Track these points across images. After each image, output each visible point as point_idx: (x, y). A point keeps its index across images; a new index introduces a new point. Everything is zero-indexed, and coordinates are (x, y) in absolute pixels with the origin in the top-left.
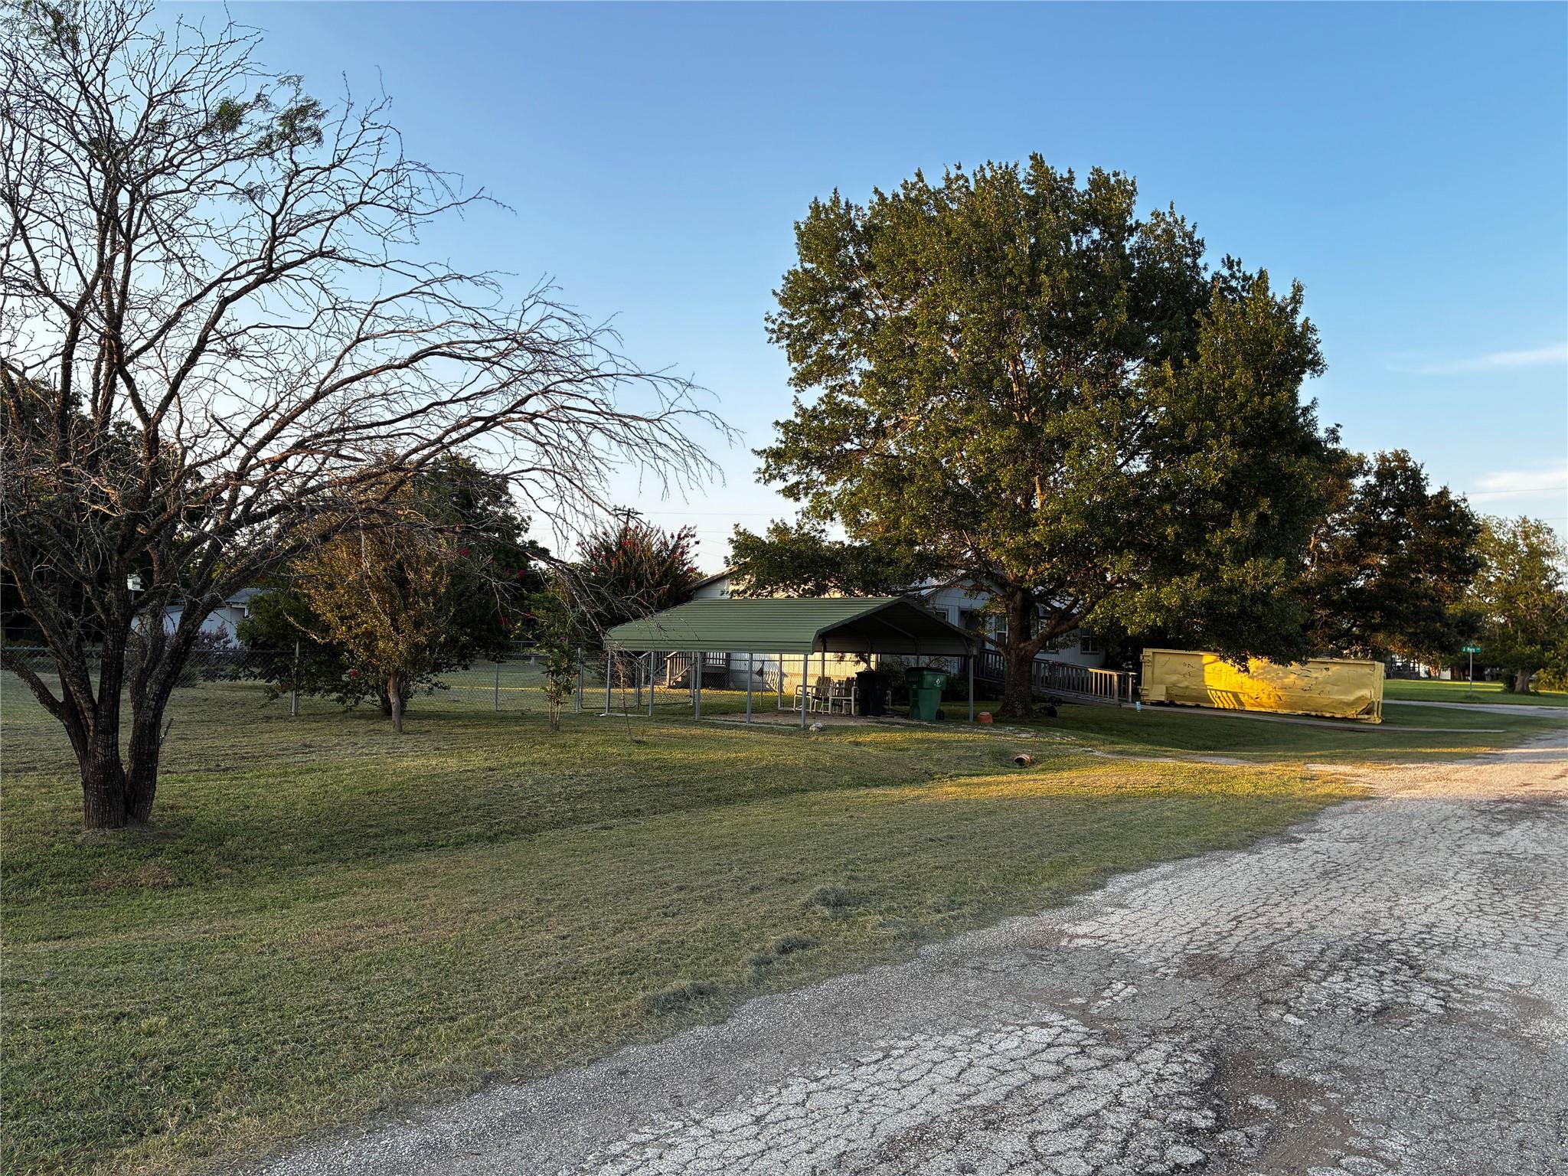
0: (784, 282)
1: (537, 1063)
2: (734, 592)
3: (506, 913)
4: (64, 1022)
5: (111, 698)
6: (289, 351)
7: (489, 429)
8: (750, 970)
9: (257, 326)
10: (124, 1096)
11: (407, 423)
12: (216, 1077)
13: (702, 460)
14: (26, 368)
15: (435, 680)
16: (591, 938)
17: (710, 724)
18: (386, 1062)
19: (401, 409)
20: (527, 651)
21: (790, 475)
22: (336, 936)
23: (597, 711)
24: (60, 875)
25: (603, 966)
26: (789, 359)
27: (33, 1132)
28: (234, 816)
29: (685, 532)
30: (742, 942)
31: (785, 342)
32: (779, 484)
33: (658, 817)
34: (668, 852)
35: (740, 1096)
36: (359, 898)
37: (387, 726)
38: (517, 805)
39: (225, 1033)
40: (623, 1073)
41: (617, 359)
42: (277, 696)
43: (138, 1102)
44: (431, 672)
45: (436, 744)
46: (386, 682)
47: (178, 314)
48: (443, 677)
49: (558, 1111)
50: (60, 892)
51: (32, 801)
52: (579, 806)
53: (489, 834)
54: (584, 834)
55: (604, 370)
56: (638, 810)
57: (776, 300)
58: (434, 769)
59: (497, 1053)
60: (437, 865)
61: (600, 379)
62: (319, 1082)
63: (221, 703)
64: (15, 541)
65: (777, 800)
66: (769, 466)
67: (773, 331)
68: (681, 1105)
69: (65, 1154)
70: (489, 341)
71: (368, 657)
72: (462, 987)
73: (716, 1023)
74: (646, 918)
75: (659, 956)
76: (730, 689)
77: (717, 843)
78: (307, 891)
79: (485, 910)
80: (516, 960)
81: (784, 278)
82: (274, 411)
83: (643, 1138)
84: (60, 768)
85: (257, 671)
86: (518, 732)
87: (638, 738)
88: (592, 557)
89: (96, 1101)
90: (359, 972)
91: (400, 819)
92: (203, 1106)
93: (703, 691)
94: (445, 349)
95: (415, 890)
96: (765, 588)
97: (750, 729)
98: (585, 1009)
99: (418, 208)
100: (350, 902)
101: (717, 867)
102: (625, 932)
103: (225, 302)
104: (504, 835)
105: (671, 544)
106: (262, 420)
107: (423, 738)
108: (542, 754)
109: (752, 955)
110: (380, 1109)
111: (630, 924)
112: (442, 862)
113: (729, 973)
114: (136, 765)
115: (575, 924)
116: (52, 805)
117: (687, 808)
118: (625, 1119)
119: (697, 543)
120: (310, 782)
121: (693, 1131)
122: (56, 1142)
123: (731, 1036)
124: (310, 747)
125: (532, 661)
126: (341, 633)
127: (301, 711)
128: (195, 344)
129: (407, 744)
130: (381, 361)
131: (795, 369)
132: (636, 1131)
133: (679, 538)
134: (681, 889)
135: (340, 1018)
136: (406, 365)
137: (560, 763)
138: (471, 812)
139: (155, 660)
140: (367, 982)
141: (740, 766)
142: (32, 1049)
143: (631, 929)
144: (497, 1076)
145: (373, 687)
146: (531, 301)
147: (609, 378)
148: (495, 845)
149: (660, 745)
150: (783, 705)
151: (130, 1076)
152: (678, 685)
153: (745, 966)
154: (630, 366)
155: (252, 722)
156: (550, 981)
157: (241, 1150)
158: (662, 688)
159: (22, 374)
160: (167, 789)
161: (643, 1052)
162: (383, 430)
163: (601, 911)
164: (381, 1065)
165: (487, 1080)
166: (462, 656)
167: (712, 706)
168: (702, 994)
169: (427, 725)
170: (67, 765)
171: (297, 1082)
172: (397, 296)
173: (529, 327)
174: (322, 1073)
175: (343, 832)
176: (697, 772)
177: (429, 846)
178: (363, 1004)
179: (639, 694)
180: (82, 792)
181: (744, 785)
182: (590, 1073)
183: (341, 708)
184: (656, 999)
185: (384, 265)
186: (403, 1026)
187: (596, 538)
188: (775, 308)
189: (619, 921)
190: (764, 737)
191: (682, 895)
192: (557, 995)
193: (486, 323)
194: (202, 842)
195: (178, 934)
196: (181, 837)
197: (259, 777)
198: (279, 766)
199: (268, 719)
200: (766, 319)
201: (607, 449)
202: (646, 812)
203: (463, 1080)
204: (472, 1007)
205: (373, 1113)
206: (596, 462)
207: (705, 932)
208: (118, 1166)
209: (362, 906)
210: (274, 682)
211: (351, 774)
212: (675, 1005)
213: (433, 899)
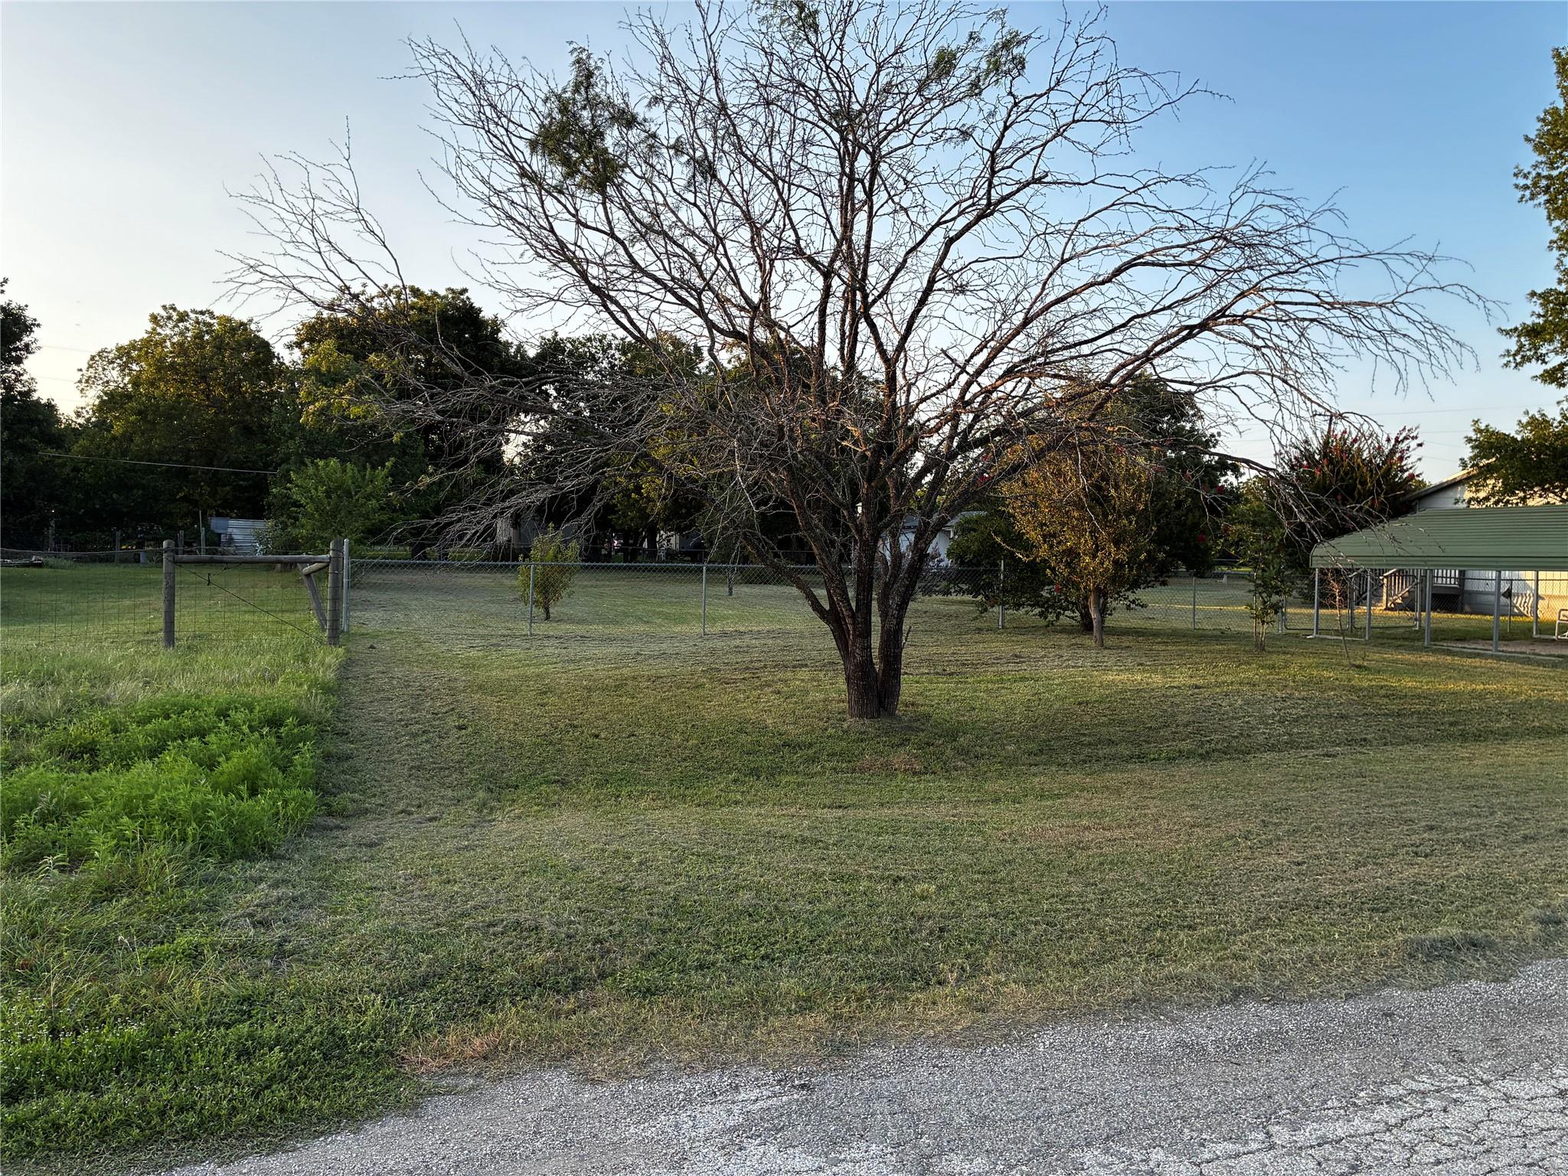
0: (1539, 125)
1: (1288, 986)
2: (1471, 499)
3: (1232, 831)
4: (854, 878)
5: (865, 606)
6: (1005, 281)
7: (1195, 336)
8: (1534, 929)
9: (977, 261)
10: (909, 949)
11: (1107, 340)
12: (982, 944)
13: (1449, 343)
14: (790, 327)
15: (1132, 597)
16: (1330, 868)
17: (1443, 650)
18: (1132, 957)
19: (1102, 326)
20: (1219, 569)
21: (1552, 355)
22: (1067, 833)
23: (1304, 632)
24: (834, 754)
25: (1349, 899)
26: (1549, 218)
27: (844, 965)
28: (963, 715)
29: (1404, 434)
30: (1520, 895)
31: (1543, 198)
32: (1536, 368)
33: (1389, 748)
34: (1409, 787)
35: (1536, 1064)
36: (1082, 801)
37: (1088, 641)
38: (1227, 724)
39: (984, 907)
40: (1389, 1015)
41: (1339, 241)
42: (986, 610)
43: (922, 955)
44: (1128, 590)
45: (1138, 660)
46: (1086, 598)
47: (905, 261)
48: (1142, 594)
49: (1319, 1040)
50: (835, 769)
51: (807, 692)
52: (1295, 730)
53: (1200, 751)
54: (1304, 759)
55: (1324, 255)
56: (1365, 740)
57: (1530, 147)
58: (1140, 684)
59: (1244, 969)
60: (1152, 777)
61: (1322, 267)
62: (1074, 966)
63: (938, 615)
64: (793, 473)
65: (1543, 741)
66: (1521, 346)
67: (1526, 187)
68: (1462, 1061)
69: (871, 989)
70: (1194, 243)
71: (1070, 573)
72: (1197, 898)
73: (1496, 980)
74: (1393, 855)
75: (1415, 897)
76: (1466, 613)
77: (1470, 782)
78: (1033, 789)
79: (1208, 826)
80: (1249, 879)
81: (1539, 120)
82: (992, 339)
83: (1422, 1087)
84: (824, 666)
85: (965, 587)
86: (1221, 652)
87: (1358, 663)
88: (1292, 468)
89: (888, 949)
90: (1094, 870)
91: (1112, 730)
92: (977, 967)
93: (1433, 614)
94: (1149, 258)
95: (1134, 799)
96: (1514, 494)
97: (1498, 658)
98: (1335, 941)
99: (1130, 116)
100: (1076, 804)
101: (1474, 809)
102: (1370, 867)
103: (950, 242)
104: (1216, 754)
105: (1387, 448)
106: (981, 350)
107: (1125, 654)
108: (1250, 673)
109: (1535, 911)
110: (1134, 1001)
111: (1374, 858)
112: (1156, 775)
113: (1507, 926)
114: (886, 666)
115: (1310, 852)
116: (822, 696)
117: (1426, 741)
118: (1398, 1063)
119: (1420, 445)
120: (1023, 690)
121: (1481, 1090)
122: (861, 979)
123: (1517, 998)
124: (1020, 657)
125: (1225, 580)
126: (1043, 552)
127: (1006, 624)
128: (925, 285)
129: (1109, 658)
130: (1087, 278)
131: (1557, 229)
132: (1413, 1079)
133: (1397, 440)
134: (1432, 828)
135: (1083, 909)
136: (1109, 280)
137: (1270, 684)
138: (1181, 729)
139: (895, 577)
140: (1102, 881)
141: (1489, 698)
142: (834, 898)
143: (1375, 864)
144: (1248, 992)
145: (1073, 604)
146: (1240, 192)
147: (1330, 263)
148: (1209, 763)
149: (1385, 672)
150: (1539, 631)
151: (912, 932)
152: (1397, 607)
153: (1527, 922)
154: (1355, 246)
155: (966, 633)
156: (1290, 906)
157: (1013, 1012)
158: (1379, 609)
159: (787, 331)
160: (909, 687)
161: (1410, 998)
162: (1086, 349)
163: (1337, 841)
164: (1128, 959)
165: (1236, 993)
166: (1159, 573)
167: (1443, 631)
168: (1475, 946)
169: (1126, 641)
170: (829, 663)
171: (1053, 960)
172: (1099, 211)
173: (1237, 221)
174: (1074, 956)
175: (1059, 738)
176: (1433, 703)
177: (1141, 758)
178: (1102, 899)
179: (1352, 617)
180: (845, 687)
181: (1498, 721)
182: (1349, 1007)
183: (1043, 623)
184: (1421, 943)
185: (1093, 182)
186: (1143, 926)
187: (1296, 448)
188: (1529, 159)
189: (1360, 854)
190: (1520, 668)
191: (1434, 835)
192: (1300, 921)
193: (1191, 224)
194: (940, 736)
195: (931, 814)
196: (923, 731)
197: (979, 682)
198: (996, 674)
199: (979, 630)
200: (1516, 175)
201: (1327, 343)
202: (1375, 743)
203: (1211, 988)
204: (1209, 920)
205: (1128, 1004)
206: (1321, 361)
207: (1468, 878)
208: (913, 1008)
209: (1086, 809)
210: (980, 597)
211: (1059, 685)
212: (1445, 951)
213: (1154, 810)
